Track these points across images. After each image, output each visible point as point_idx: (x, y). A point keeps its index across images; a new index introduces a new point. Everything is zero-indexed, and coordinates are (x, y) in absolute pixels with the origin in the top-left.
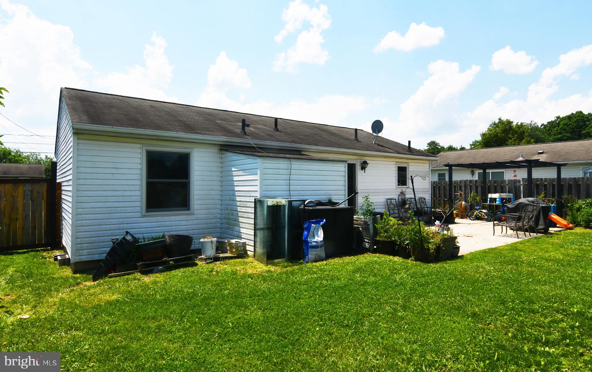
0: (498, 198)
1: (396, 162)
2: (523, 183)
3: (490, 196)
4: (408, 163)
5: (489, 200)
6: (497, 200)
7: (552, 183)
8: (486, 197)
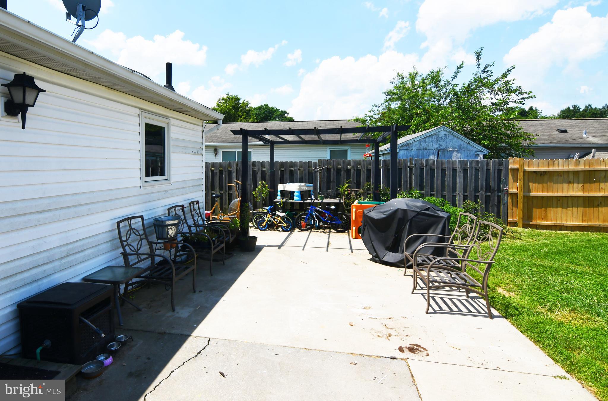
0: (298, 192)
1: (140, 109)
2: (320, 167)
3: (281, 187)
4: (166, 117)
5: (279, 193)
6: (296, 194)
7: (357, 167)
8: (275, 190)
